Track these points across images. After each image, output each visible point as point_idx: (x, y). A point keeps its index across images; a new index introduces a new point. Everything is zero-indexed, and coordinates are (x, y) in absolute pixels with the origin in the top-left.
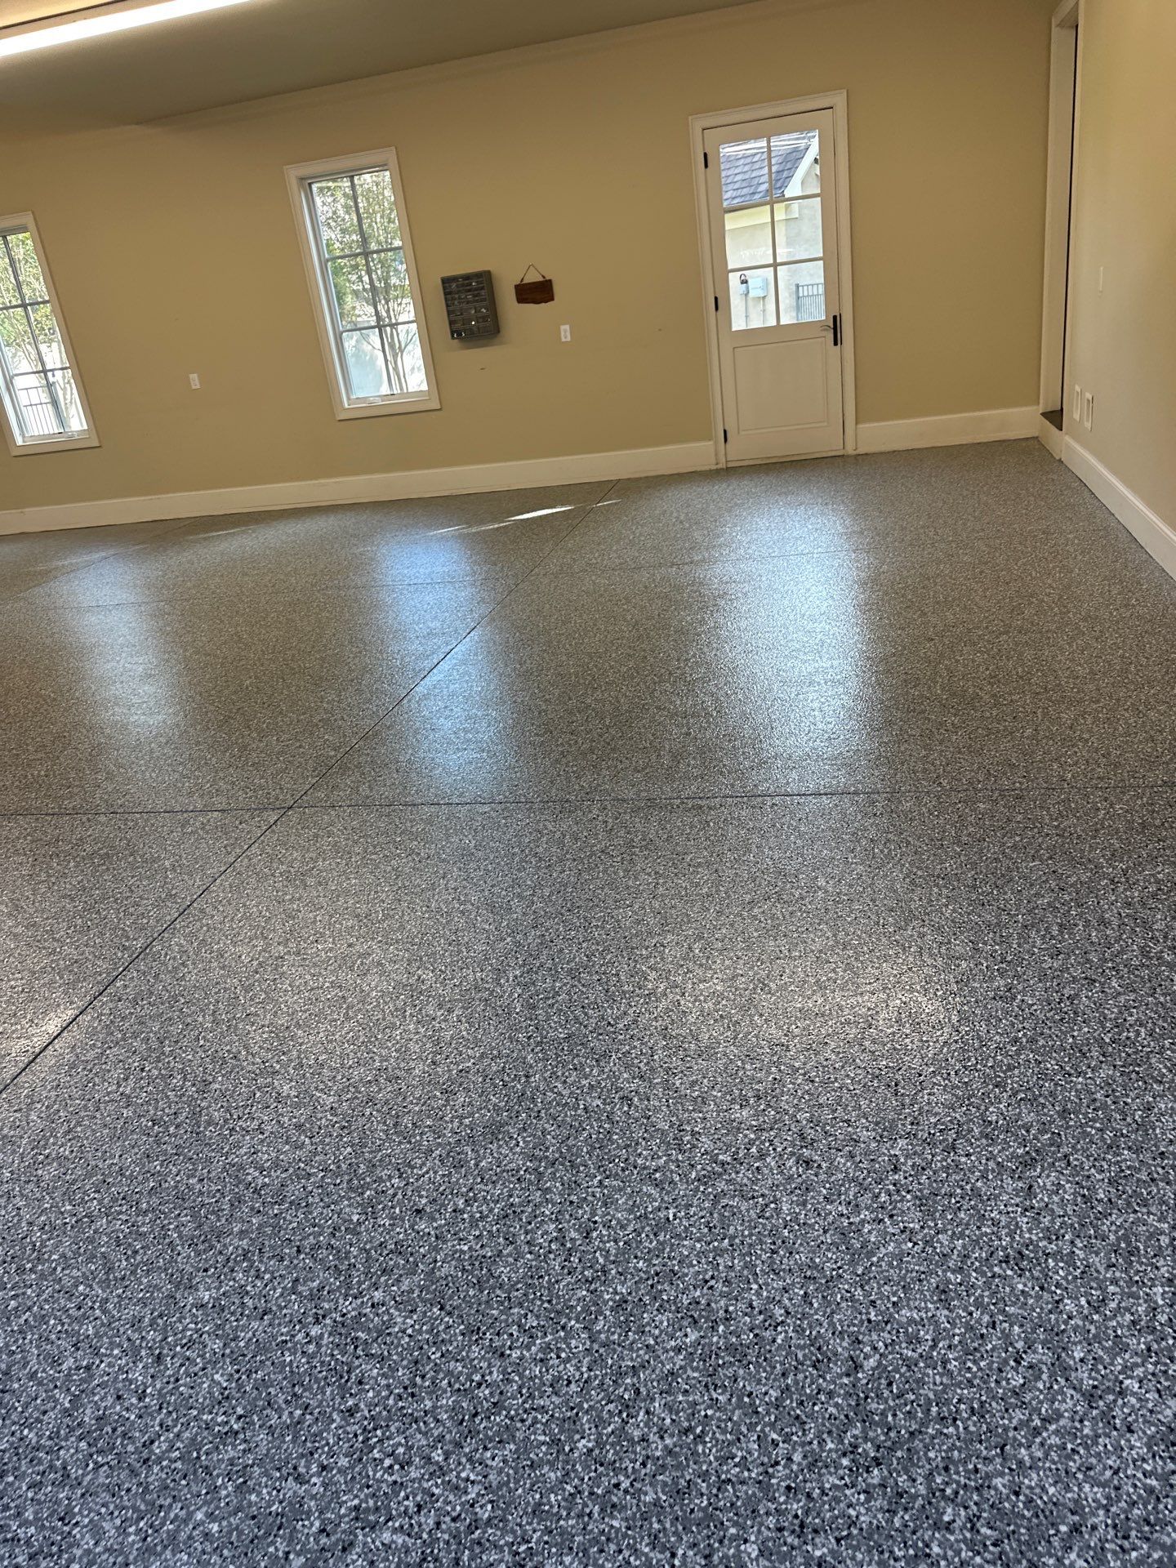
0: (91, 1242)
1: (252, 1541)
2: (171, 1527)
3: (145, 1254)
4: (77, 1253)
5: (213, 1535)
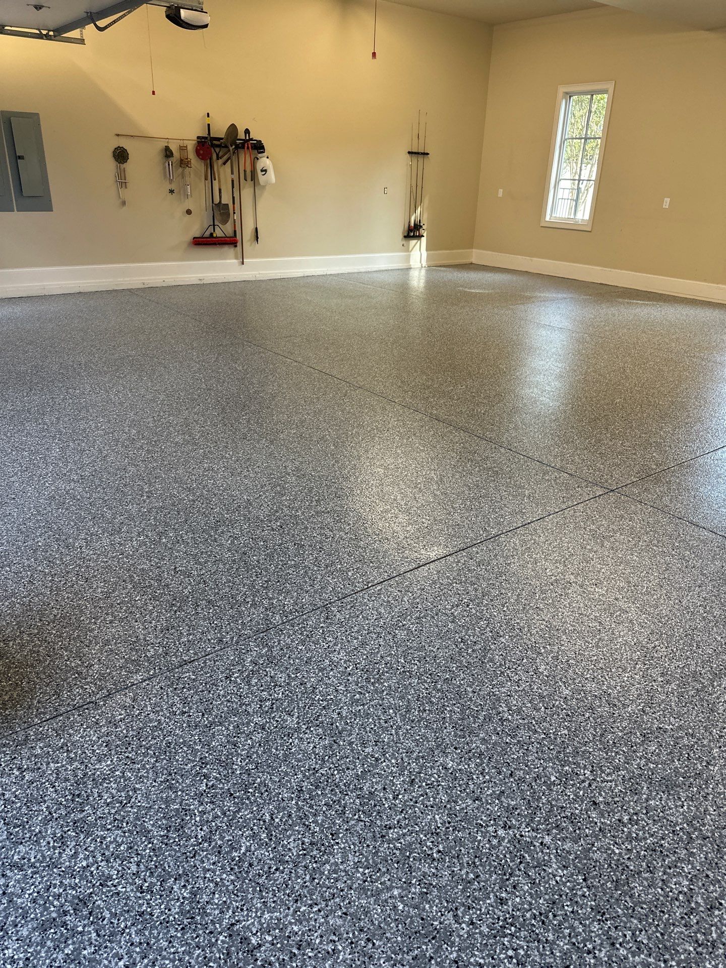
0: (406, 688)
1: (416, 933)
2: (379, 886)
3: (429, 715)
4: (396, 690)
5: (398, 910)
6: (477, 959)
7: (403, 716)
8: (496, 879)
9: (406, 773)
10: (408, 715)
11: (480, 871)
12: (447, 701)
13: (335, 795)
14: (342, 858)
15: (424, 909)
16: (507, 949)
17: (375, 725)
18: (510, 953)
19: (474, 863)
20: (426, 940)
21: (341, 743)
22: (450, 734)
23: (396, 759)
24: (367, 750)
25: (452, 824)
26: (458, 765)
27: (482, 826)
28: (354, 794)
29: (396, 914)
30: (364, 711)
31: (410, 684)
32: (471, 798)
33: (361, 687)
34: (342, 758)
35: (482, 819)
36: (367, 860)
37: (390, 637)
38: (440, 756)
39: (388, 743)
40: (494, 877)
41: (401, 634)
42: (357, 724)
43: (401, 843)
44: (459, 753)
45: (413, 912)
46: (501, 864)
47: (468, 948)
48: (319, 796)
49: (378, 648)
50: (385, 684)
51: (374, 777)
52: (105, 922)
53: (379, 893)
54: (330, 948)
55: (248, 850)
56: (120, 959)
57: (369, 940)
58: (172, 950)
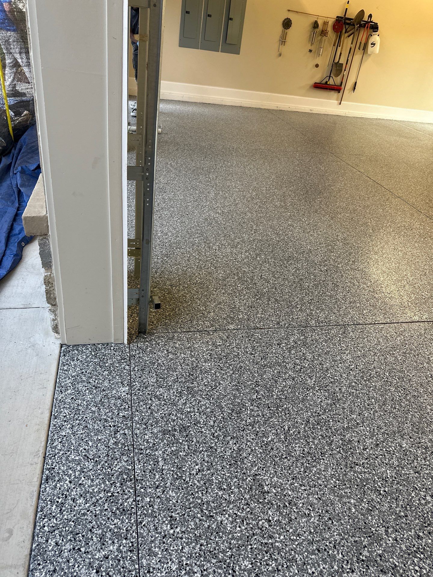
6: (394, 561)
7: (380, 406)
8: (418, 523)
9: (374, 438)
10: (383, 407)
11: (409, 513)
12: (411, 408)
13: (328, 432)
14: (324, 468)
15: (367, 518)
16: (415, 565)
17: (361, 404)
18: (417, 568)
19: (406, 508)
20: (365, 536)
21: (338, 406)
22: (409, 428)
23: (370, 428)
24: (353, 416)
25: (398, 480)
26: (410, 448)
27: (417, 489)
28: (340, 437)
29: (349, 513)
30: (356, 394)
31: (389, 389)
32: (413, 470)
33: (357, 380)
34: (336, 414)
35: (417, 485)
36: (339, 476)
37: (383, 358)
38: (399, 437)
39: (367, 417)
40: (417, 521)
41: (390, 359)
42: (350, 399)
43: (362, 476)
44: (412, 441)
45: (360, 516)
46: (424, 516)
47: (390, 552)
48: (318, 429)
49: (373, 362)
50: (373, 383)
51: (354, 433)
52: (193, 443)
53: (341, 497)
54: (307, 512)
55: (272, 440)
56: (197, 465)
57: (330, 519)
58: (223, 473)
